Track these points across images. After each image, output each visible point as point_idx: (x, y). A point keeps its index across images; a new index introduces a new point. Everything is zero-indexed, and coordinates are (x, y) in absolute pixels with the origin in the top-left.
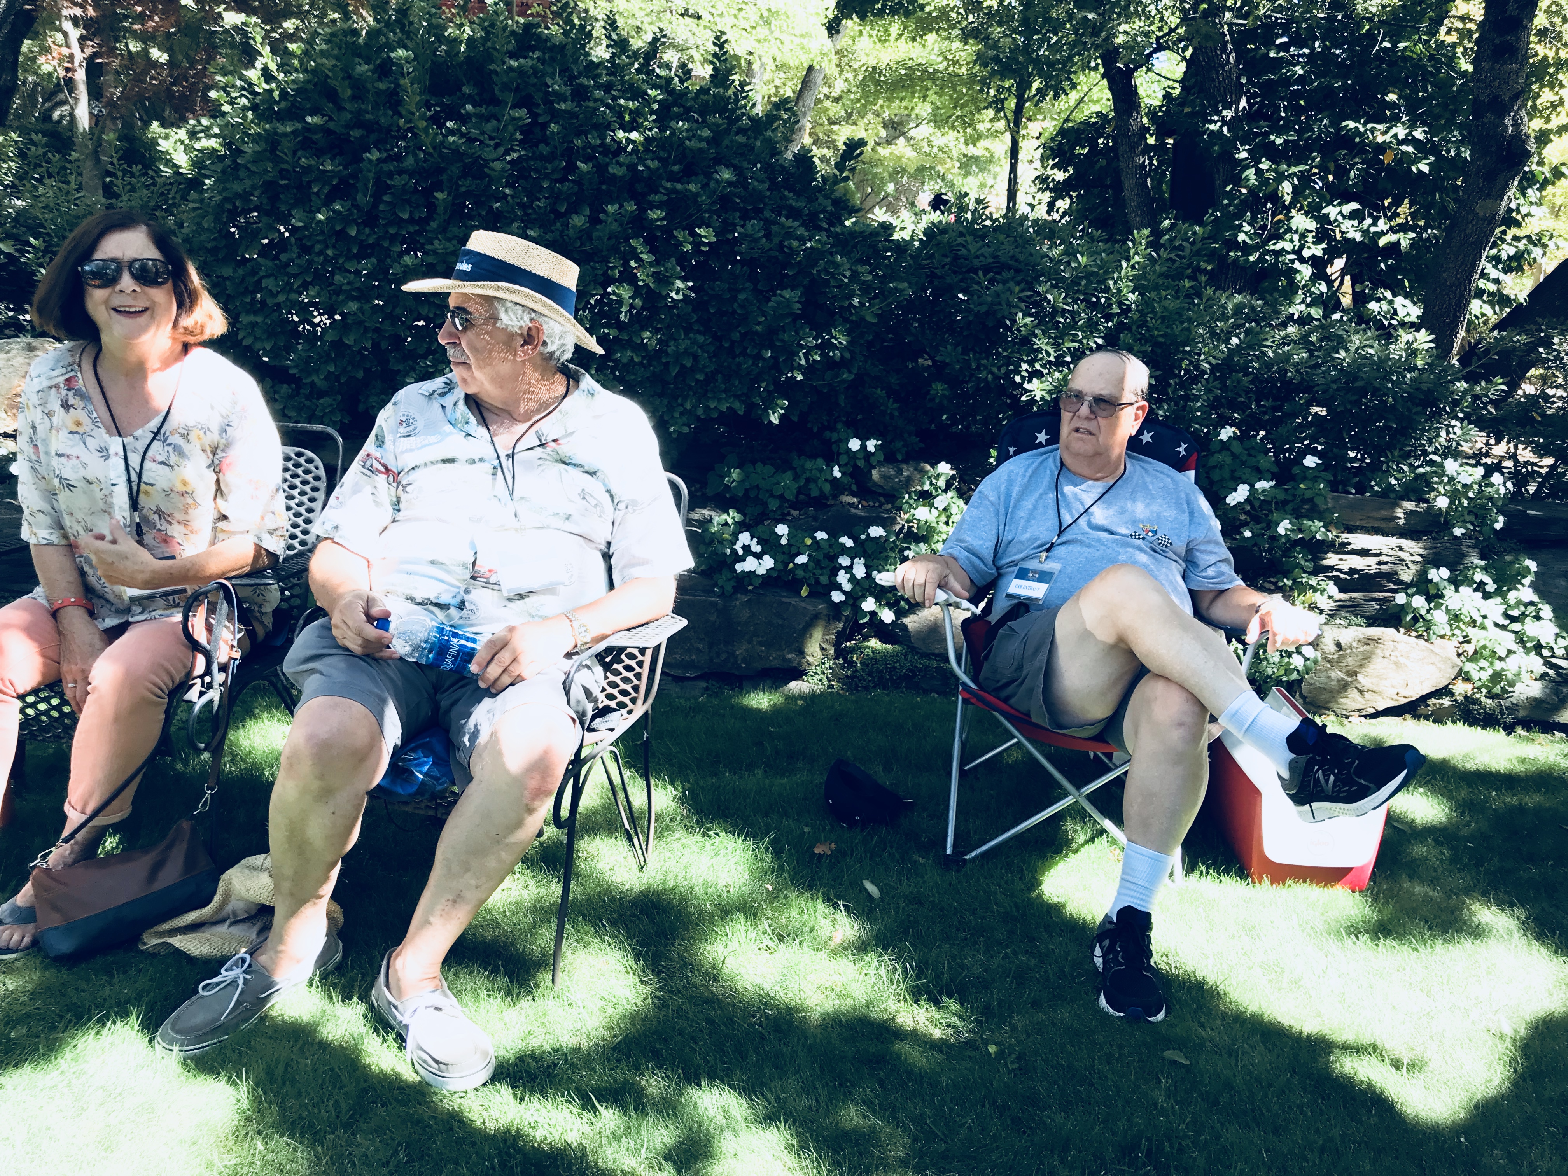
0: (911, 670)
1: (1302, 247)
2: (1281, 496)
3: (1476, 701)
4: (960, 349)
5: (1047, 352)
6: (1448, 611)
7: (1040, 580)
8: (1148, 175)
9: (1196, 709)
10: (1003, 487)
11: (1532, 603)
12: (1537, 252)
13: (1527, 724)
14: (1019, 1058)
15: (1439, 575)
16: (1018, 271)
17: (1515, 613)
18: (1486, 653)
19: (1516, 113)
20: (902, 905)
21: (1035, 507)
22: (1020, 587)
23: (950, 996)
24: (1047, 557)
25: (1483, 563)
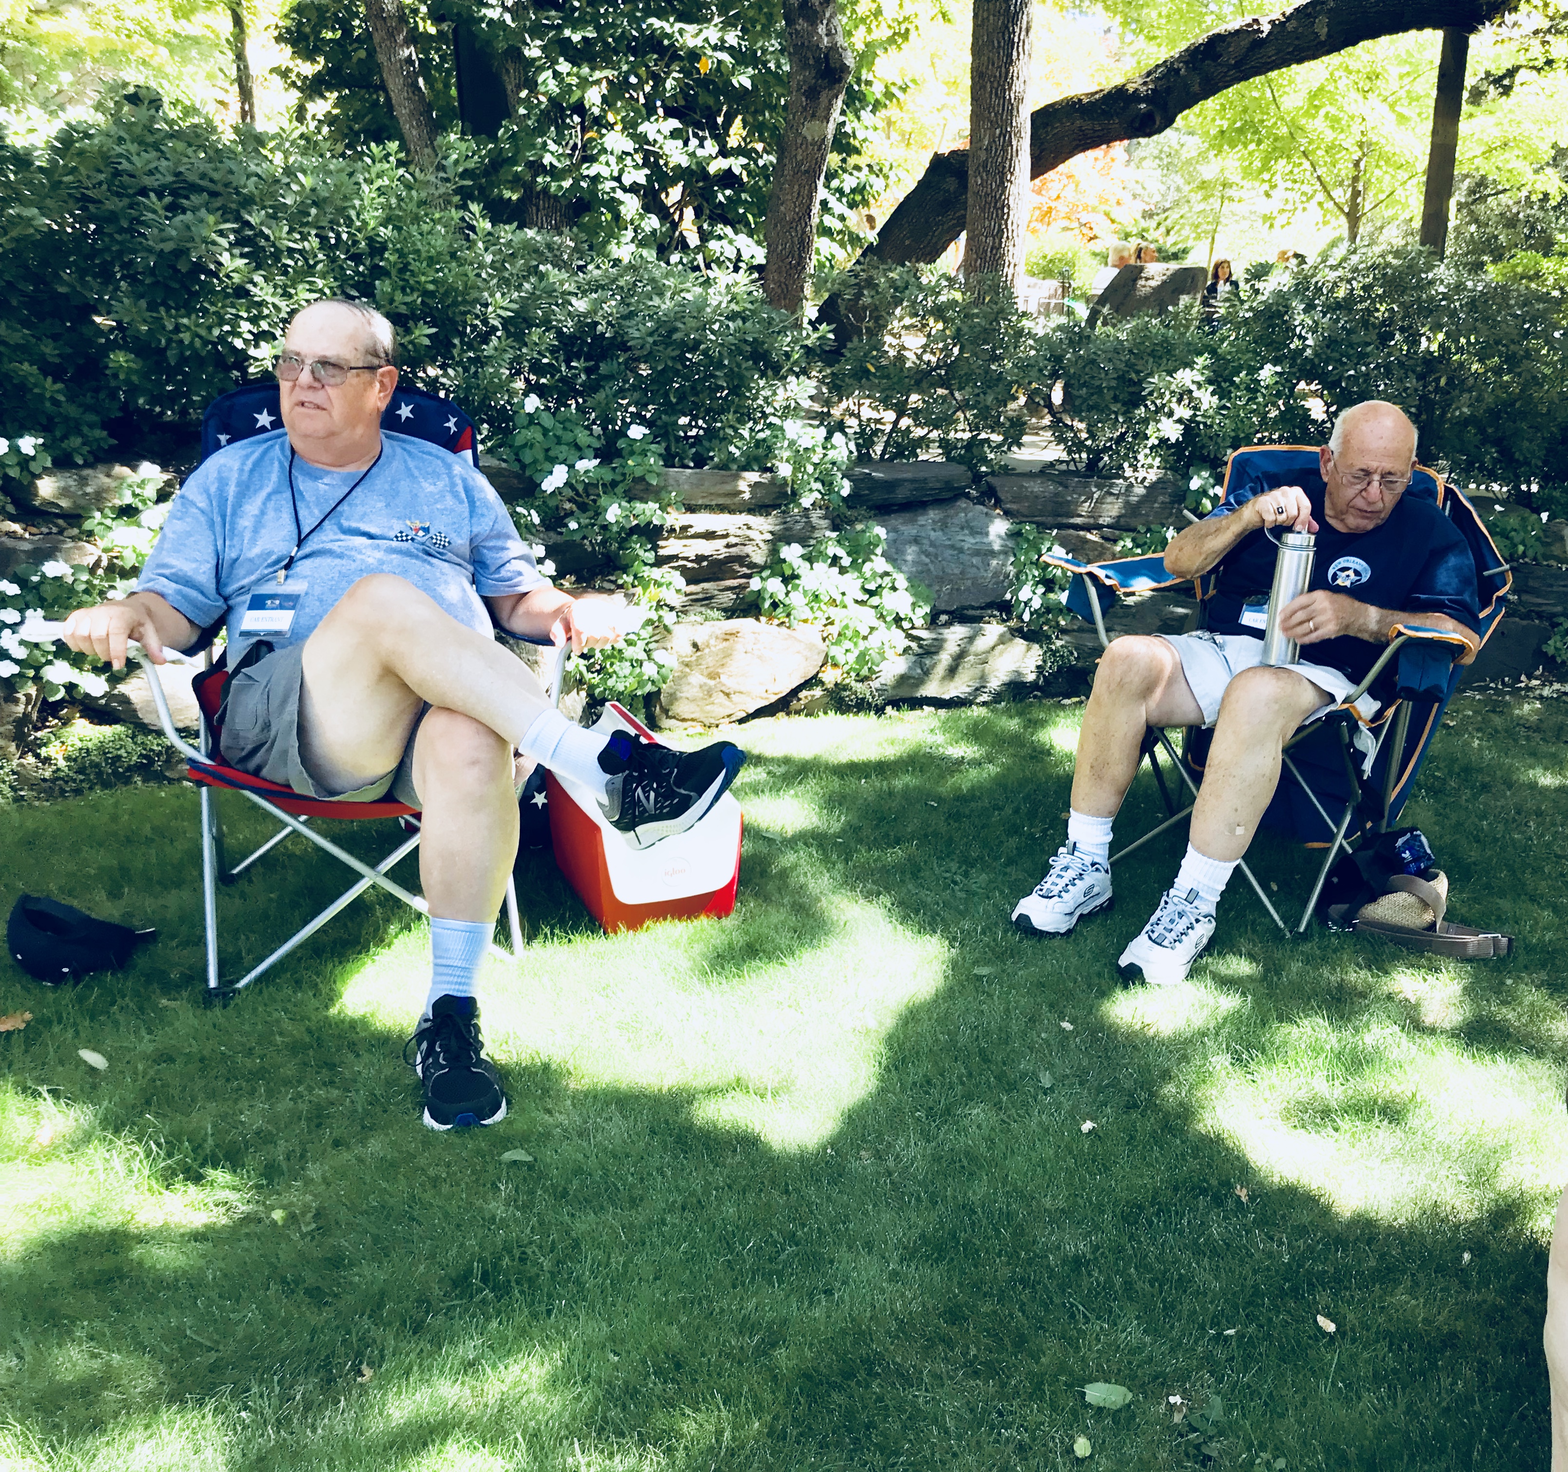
0: (141, 756)
1: (621, 171)
2: (608, 476)
3: (845, 688)
4: (143, 303)
5: (274, 305)
6: (805, 592)
7: (281, 607)
8: (416, 75)
9: (491, 741)
10: (213, 489)
11: (887, 574)
12: (878, 183)
13: (896, 704)
14: (317, 1216)
15: (792, 553)
16: (214, 194)
17: (872, 586)
18: (849, 633)
19: (829, 21)
20: (140, 1067)
21: (263, 513)
22: (257, 620)
23: (215, 1167)
24: (287, 577)
25: (834, 535)
